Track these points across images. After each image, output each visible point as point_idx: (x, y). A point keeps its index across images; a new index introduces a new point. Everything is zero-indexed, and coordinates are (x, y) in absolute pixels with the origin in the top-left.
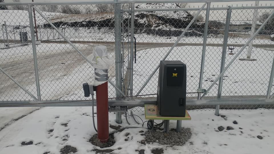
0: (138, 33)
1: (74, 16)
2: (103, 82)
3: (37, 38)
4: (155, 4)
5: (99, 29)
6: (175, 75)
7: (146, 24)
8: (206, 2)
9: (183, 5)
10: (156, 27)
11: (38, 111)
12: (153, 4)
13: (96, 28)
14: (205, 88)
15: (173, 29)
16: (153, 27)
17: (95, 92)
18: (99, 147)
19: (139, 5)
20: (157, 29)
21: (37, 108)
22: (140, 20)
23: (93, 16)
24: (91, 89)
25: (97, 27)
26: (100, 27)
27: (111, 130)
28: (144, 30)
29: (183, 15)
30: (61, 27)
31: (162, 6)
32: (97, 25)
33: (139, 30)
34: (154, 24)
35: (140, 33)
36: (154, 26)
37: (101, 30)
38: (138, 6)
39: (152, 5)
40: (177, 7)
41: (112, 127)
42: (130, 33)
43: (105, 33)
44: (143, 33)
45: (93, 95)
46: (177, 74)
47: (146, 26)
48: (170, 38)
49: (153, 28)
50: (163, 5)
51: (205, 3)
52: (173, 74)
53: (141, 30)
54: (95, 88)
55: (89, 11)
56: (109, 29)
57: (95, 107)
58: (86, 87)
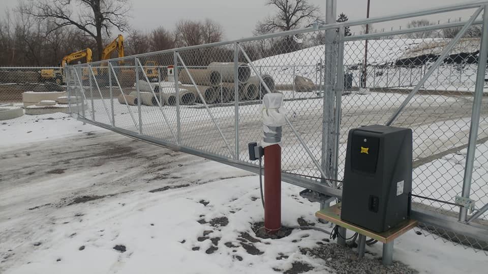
6: (365, 150)
8: (480, 6)
11: (253, 177)
17: (263, 158)
18: (255, 235)
21: (255, 174)
46: (367, 149)
51: (476, 9)
52: (362, 148)
54: (263, 151)
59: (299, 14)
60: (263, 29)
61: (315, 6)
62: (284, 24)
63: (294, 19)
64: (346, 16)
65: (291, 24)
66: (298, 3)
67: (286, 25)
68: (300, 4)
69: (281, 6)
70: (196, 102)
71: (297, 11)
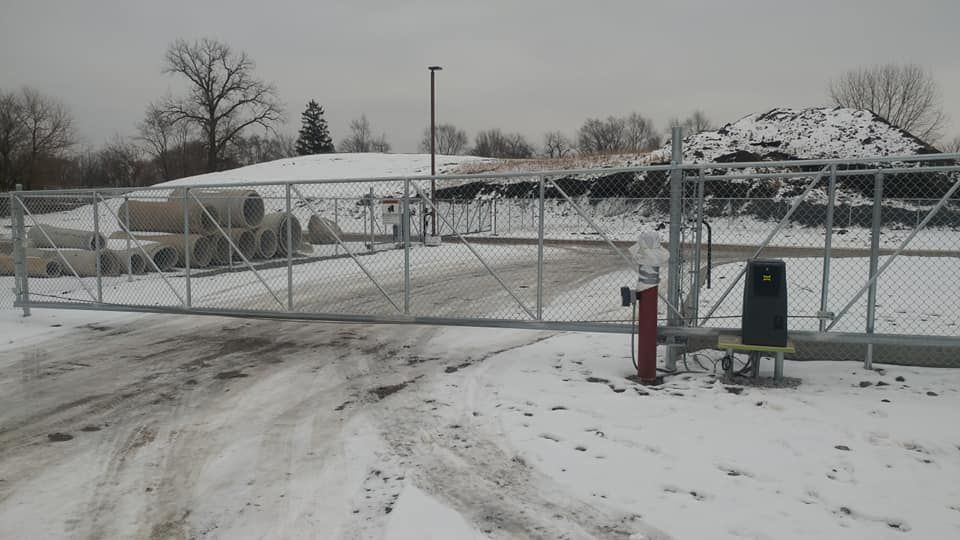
0: (725, 215)
1: (517, 164)
2: (652, 286)
3: (434, 230)
4: (789, 118)
5: (594, 203)
6: (767, 278)
7: (754, 187)
9: (910, 109)
10: (792, 194)
12: (781, 120)
13: (585, 200)
14: (833, 310)
15: (856, 201)
16: (777, 196)
17: (638, 302)
19: (729, 125)
20: (794, 201)
22: (732, 173)
23: (576, 163)
24: (633, 296)
25: (588, 196)
26: (596, 195)
27: (658, 373)
28: (746, 205)
29: (902, 150)
30: (480, 198)
31: (817, 122)
32: (589, 192)
33: (729, 205)
34: (783, 184)
35: (734, 214)
36: (781, 191)
37: (599, 206)
38: (727, 129)
39: (776, 122)
40: (877, 123)
41: (661, 370)
42: (696, 216)
43: (611, 216)
44: (744, 213)
45: (634, 304)
46: (770, 276)
47: (754, 190)
48: (842, 233)
49: (778, 198)
50: (819, 119)
52: (764, 276)
53: (736, 205)
54: (639, 295)
55: (558, 146)
56: (627, 203)
57: (636, 336)
58: (625, 292)
59: (236, 96)
60: (160, 121)
61: (265, 85)
62: (203, 112)
63: (223, 104)
64: (320, 106)
65: (217, 114)
66: (229, 75)
67: (207, 116)
68: (236, 78)
69: (196, 78)
70: (176, 266)
71: (230, 89)
